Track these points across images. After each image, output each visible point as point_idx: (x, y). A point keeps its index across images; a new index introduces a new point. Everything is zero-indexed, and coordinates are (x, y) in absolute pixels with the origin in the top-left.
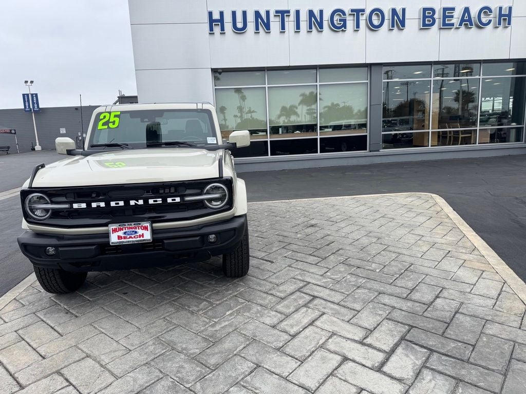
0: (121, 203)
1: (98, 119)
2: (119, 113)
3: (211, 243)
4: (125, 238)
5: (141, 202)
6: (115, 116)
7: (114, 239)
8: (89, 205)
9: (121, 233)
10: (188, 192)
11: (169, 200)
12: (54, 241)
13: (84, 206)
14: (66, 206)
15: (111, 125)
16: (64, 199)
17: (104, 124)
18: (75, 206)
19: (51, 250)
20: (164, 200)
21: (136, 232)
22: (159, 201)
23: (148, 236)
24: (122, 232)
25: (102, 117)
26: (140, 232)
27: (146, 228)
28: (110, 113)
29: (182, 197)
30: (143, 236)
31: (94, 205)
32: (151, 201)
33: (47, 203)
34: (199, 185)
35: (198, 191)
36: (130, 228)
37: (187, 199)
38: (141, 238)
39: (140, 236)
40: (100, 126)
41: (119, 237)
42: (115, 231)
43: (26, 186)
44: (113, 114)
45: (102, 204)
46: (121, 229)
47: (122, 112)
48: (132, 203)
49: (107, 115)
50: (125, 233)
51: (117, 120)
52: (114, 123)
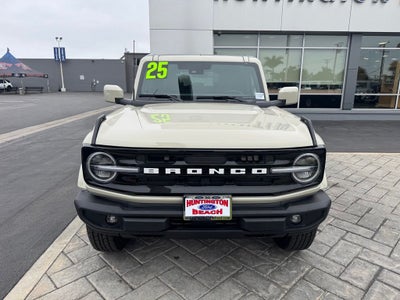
0: (199, 171)
1: (145, 69)
2: (166, 63)
3: (294, 223)
4: (200, 212)
5: (221, 171)
6: (163, 66)
7: (188, 212)
8: (162, 171)
9: (196, 207)
10: (277, 162)
11: (254, 171)
12: (117, 210)
13: (156, 171)
14: (136, 170)
15: (159, 75)
16: (133, 162)
17: (152, 74)
18: (147, 171)
19: (112, 219)
20: (249, 171)
21: (214, 207)
22: (243, 171)
23: (227, 212)
24: (198, 205)
25: (149, 66)
26: (219, 207)
27: (225, 203)
28: (157, 62)
29: (269, 168)
30: (221, 212)
31: (168, 171)
32: (233, 171)
33: (112, 165)
34: (289, 155)
35: (287, 162)
36: (207, 202)
37: (274, 170)
38: (219, 215)
39: (218, 212)
40: (148, 76)
41: (194, 211)
42: (190, 203)
43: (88, 141)
44: (160, 64)
45: (178, 171)
46: (196, 202)
47: (170, 62)
48: (212, 171)
49: (155, 65)
50: (201, 207)
51: (165, 70)
52: (162, 73)
